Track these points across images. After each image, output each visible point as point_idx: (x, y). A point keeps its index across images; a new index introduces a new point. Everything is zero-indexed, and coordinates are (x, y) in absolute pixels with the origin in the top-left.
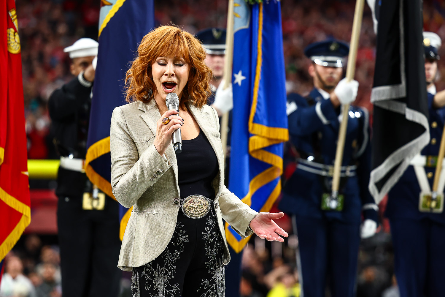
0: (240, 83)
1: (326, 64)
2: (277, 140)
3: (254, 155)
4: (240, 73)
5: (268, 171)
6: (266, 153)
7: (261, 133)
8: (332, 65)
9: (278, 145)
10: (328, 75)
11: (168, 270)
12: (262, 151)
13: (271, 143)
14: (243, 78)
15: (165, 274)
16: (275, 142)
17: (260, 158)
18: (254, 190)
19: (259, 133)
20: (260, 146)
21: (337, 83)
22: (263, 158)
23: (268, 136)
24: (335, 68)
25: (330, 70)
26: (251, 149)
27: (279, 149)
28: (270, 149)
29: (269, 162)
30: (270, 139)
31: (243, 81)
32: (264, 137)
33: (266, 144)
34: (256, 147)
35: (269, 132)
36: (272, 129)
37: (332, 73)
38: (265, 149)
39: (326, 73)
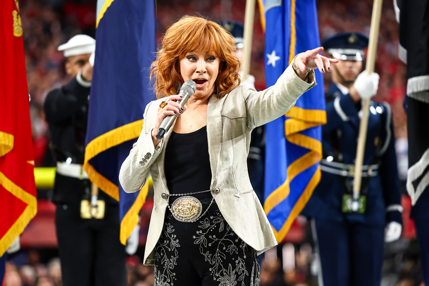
0: (274, 64)
1: (344, 58)
2: (314, 123)
3: (291, 140)
4: (274, 53)
5: (306, 156)
6: (303, 137)
7: (298, 115)
8: (351, 59)
9: (316, 128)
10: (347, 70)
11: (167, 277)
12: (299, 136)
13: (308, 126)
14: (278, 58)
15: (164, 281)
16: (312, 125)
17: (297, 142)
18: (292, 177)
19: (295, 116)
20: (297, 130)
21: (356, 77)
22: (300, 143)
23: (304, 119)
24: (354, 61)
25: (348, 64)
26: (287, 133)
27: (317, 133)
28: (306, 132)
29: (307, 146)
30: (307, 122)
31: (277, 62)
32: (300, 120)
33: (303, 127)
34: (292, 131)
35: (305, 115)
36: (308, 111)
37: (351, 67)
38: (301, 132)
39: (344, 66)
